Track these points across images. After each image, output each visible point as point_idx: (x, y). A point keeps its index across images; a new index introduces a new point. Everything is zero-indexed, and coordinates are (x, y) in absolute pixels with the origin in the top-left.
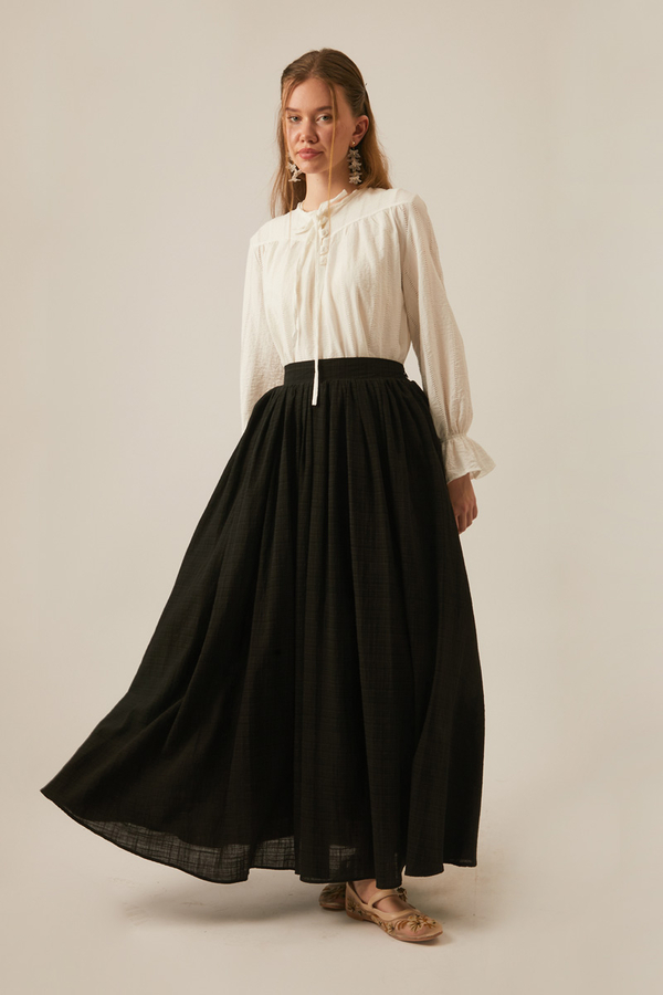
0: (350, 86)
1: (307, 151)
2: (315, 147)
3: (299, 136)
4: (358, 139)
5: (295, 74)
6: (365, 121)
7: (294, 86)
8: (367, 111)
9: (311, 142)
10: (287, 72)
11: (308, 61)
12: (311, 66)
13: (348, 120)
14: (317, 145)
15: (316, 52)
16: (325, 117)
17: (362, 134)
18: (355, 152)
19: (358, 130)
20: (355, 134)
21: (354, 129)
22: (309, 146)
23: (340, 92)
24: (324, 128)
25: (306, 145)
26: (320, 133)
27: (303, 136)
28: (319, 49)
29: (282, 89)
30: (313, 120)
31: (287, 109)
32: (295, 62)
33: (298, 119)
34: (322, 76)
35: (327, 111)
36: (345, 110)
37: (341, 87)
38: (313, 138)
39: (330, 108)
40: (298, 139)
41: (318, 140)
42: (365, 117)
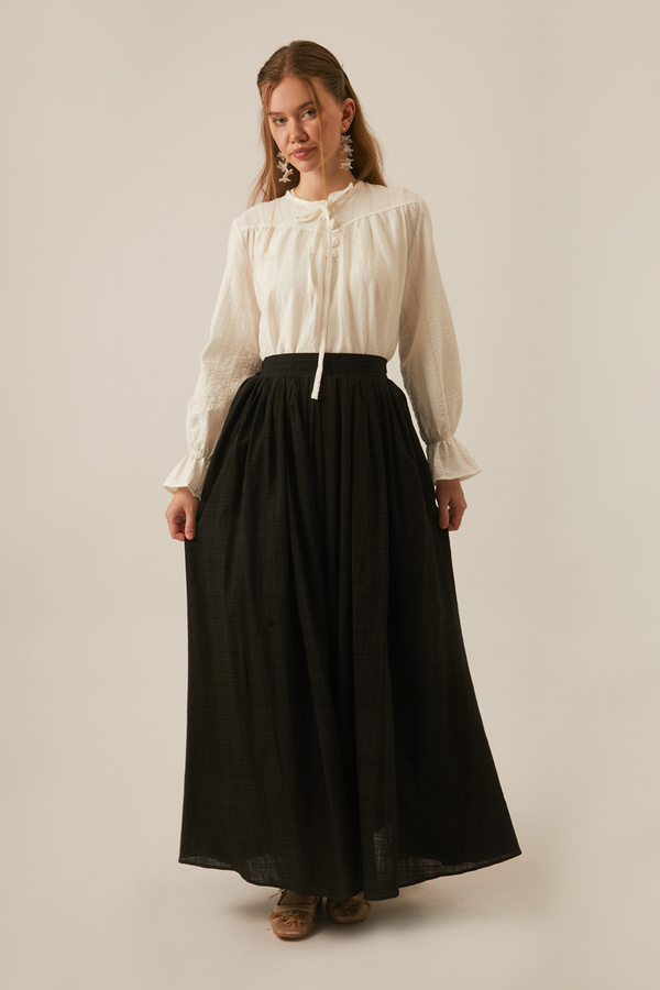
0: (327, 74)
1: (300, 151)
2: (306, 145)
3: (288, 137)
4: (348, 123)
5: (269, 76)
6: (351, 104)
7: (271, 89)
8: (349, 93)
9: (302, 141)
10: (262, 75)
11: (279, 61)
12: (282, 66)
13: (333, 109)
14: (308, 143)
15: (285, 48)
16: (309, 113)
17: (351, 117)
18: (347, 138)
19: (346, 115)
20: (343, 119)
21: (341, 115)
22: (300, 146)
23: (318, 84)
24: (310, 125)
25: (298, 146)
26: (308, 129)
27: (292, 137)
28: (287, 43)
29: (261, 93)
30: (298, 118)
31: (270, 114)
32: (267, 64)
33: (283, 120)
34: (297, 73)
35: (310, 106)
36: (327, 100)
37: (317, 79)
38: (303, 138)
39: (311, 103)
40: (288, 142)
41: (308, 138)
42: (350, 100)
